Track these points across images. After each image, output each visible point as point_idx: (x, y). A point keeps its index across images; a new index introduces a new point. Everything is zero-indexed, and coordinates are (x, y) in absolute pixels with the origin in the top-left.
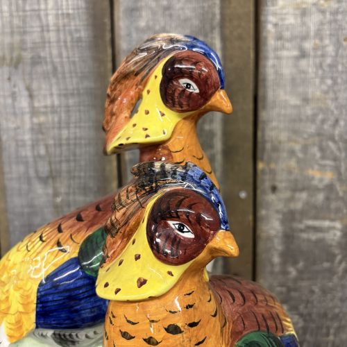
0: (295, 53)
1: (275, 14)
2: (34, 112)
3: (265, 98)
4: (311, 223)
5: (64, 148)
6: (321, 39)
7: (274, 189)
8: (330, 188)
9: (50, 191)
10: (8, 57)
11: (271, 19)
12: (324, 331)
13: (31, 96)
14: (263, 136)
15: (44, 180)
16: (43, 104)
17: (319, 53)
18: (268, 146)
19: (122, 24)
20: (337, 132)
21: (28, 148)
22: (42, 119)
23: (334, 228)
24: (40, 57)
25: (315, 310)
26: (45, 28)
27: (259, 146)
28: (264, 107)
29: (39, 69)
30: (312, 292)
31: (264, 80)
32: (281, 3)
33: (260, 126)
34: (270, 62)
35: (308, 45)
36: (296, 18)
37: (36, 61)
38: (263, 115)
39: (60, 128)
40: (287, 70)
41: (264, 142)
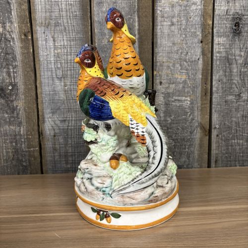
0: (169, 23)
1: (161, 6)
2: (55, 48)
3: (157, 42)
4: (176, 98)
5: (69, 64)
6: (180, 18)
7: (161, 83)
8: (185, 82)
9: (63, 84)
10: (44, 22)
11: (159, 8)
12: (184, 147)
13: (54, 41)
14: (156, 60)
15: (60, 79)
16: (59, 44)
17: (179, 23)
18: (158, 64)
19: (95, 9)
20: (187, 58)
21: (52, 64)
22: (59, 51)
23: (187, 100)
24: (58, 23)
25: (179, 137)
26: (61, 10)
27: (154, 64)
28: (156, 47)
29: (58, 28)
30: (178, 129)
31: (156, 35)
32: (163, 2)
33: (155, 55)
34: (159, 27)
35: (175, 20)
36: (169, 8)
37: (57, 25)
38: (156, 50)
39: (67, 55)
40: (166, 31)
41: (156, 62)
